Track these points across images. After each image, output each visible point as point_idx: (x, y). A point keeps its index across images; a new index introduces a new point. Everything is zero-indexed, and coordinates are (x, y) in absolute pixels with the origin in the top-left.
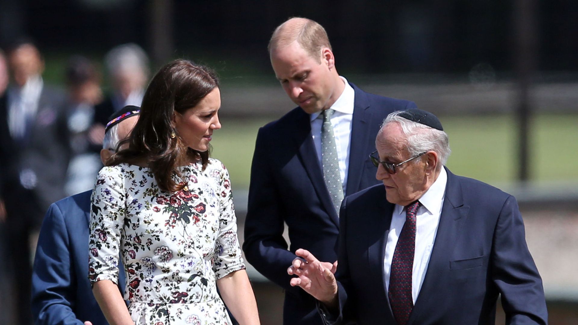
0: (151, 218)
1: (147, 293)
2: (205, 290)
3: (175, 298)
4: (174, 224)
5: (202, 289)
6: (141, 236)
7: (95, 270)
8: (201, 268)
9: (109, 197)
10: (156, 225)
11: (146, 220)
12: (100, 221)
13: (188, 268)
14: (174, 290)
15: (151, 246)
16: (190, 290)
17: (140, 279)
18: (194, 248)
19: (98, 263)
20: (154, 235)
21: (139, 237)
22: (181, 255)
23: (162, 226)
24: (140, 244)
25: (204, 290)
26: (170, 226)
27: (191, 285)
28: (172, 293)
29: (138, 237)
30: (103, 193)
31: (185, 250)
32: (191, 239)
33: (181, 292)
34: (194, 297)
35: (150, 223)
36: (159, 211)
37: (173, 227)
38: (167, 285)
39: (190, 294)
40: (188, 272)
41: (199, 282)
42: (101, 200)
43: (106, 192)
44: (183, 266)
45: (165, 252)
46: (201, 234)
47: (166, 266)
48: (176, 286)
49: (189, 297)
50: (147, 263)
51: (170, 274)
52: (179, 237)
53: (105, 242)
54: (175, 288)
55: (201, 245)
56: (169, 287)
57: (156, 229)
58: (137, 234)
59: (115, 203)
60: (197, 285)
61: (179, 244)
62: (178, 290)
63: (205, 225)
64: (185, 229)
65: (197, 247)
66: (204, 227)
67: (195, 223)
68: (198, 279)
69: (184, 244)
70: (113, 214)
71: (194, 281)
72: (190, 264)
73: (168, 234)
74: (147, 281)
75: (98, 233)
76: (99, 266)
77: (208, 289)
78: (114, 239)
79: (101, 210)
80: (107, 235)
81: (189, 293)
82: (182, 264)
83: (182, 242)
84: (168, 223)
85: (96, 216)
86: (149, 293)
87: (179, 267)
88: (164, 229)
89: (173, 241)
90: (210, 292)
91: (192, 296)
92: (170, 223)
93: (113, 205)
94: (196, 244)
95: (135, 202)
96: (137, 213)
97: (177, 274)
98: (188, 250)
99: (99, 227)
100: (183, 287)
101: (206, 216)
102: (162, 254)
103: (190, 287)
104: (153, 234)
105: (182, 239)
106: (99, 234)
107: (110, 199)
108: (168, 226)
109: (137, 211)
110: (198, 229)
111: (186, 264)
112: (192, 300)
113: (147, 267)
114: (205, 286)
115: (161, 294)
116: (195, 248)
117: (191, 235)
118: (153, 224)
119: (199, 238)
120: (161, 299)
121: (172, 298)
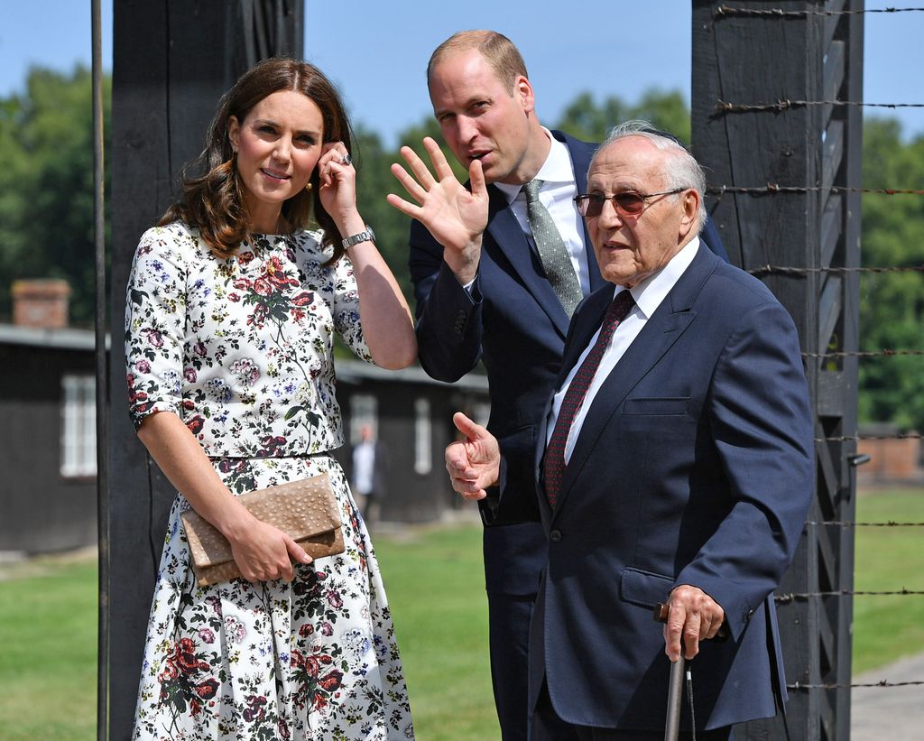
0: (224, 311)
1: (217, 440)
2: (314, 433)
3: (266, 447)
4: (260, 323)
5: (309, 432)
6: (207, 341)
7: (149, 396)
8: (307, 395)
9: (160, 273)
10: (233, 323)
11: (216, 314)
12: (148, 315)
13: (285, 396)
14: (262, 435)
15: (223, 359)
16: (289, 434)
17: (203, 417)
18: (296, 361)
19: (152, 382)
20: (230, 340)
21: (203, 344)
22: (273, 373)
23: (243, 325)
24: (205, 357)
25: (312, 432)
26: (255, 325)
27: (290, 425)
28: (260, 438)
29: (201, 345)
30: (149, 267)
31: (280, 365)
32: (291, 347)
33: (274, 437)
34: (297, 445)
35: (223, 320)
36: (238, 301)
37: (261, 327)
38: (252, 425)
39: (289, 439)
40: (286, 402)
41: (304, 420)
42: (148, 280)
43: (154, 265)
44: (278, 392)
45: (248, 369)
46: (306, 338)
47: (249, 394)
48: (267, 427)
49: (287, 445)
50: (217, 389)
51: (257, 405)
52: (270, 344)
53: (160, 348)
54: (265, 430)
55: (307, 355)
56: (255, 429)
57: (234, 329)
58: (199, 340)
59: (171, 284)
60: (300, 425)
61: (270, 354)
62: (271, 434)
63: (314, 322)
64: (280, 330)
65: (302, 360)
66: (312, 327)
67: (297, 320)
68: (302, 414)
69: (278, 355)
70: (169, 303)
71: (295, 418)
72: (289, 389)
73: (252, 338)
74: (216, 420)
75: (146, 334)
76: (154, 388)
77: (319, 431)
78: (175, 342)
79: (147, 296)
80: (163, 336)
81: (287, 438)
82: (275, 389)
83: (275, 352)
84: (252, 320)
85: (139, 307)
86: (220, 439)
87: (270, 395)
88: (247, 330)
89: (261, 349)
90: (323, 437)
91: (294, 443)
92: (256, 320)
93: (168, 287)
94: (300, 354)
95: (199, 285)
96: (202, 304)
97: (268, 406)
98: (285, 365)
99: (146, 325)
100: (279, 428)
101: (314, 308)
102: (243, 371)
103: (289, 428)
104: (227, 338)
105: (275, 347)
106: (148, 336)
107: (163, 277)
108: (252, 324)
109: (201, 300)
110: (301, 329)
111: (282, 389)
112: (294, 450)
113: (215, 395)
114: (313, 427)
115: (241, 441)
116: (299, 361)
117: (290, 340)
118: (227, 320)
119: (303, 344)
120: (242, 449)
121: (260, 448)
